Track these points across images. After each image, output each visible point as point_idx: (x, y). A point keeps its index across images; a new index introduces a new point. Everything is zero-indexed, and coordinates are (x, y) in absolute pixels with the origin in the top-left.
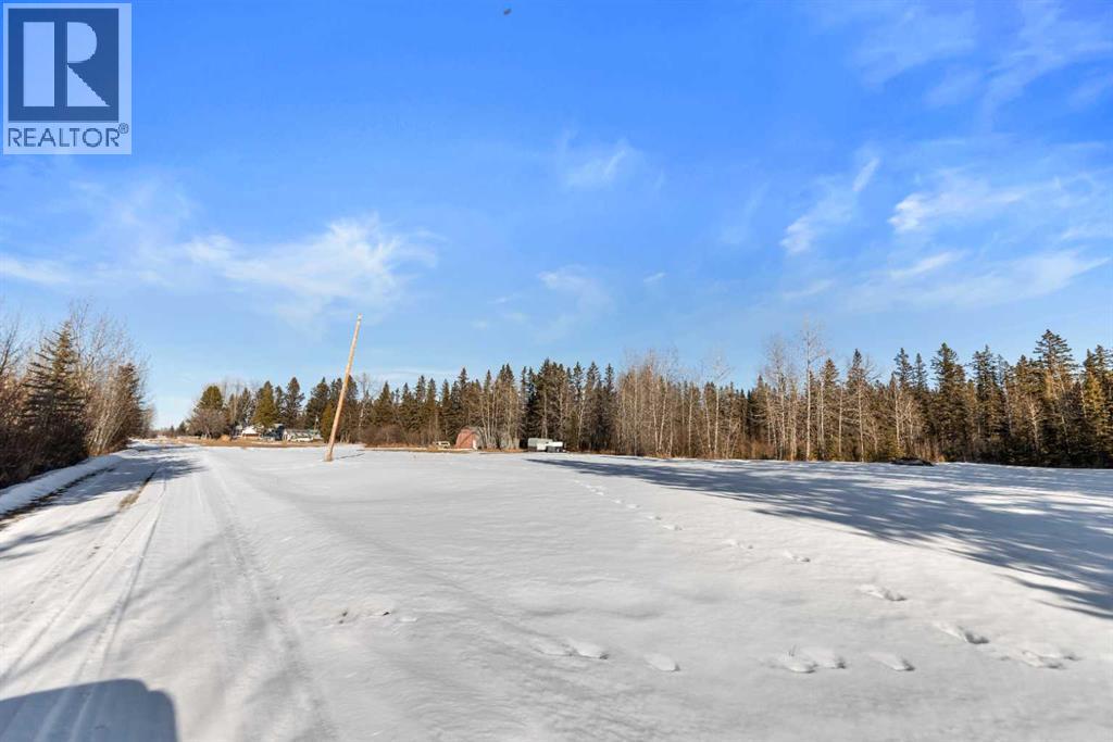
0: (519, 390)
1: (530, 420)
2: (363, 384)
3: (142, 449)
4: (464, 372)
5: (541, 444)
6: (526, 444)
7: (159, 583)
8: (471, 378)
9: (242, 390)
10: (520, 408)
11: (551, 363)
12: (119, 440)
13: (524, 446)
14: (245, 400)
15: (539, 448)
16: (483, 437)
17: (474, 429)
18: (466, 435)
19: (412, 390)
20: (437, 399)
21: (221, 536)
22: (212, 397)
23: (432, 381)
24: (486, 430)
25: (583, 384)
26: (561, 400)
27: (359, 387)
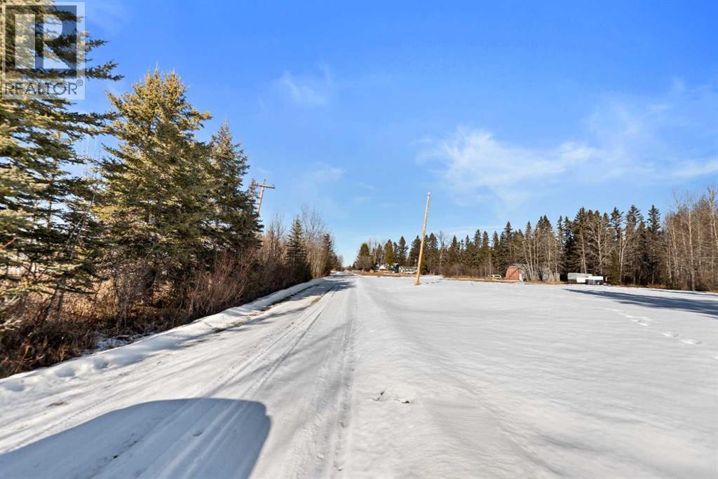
0: (557, 235)
1: (569, 259)
2: (441, 238)
3: (335, 276)
4: (509, 225)
5: (581, 278)
6: (567, 277)
7: (305, 348)
8: (514, 229)
9: (378, 245)
10: (559, 249)
11: (587, 210)
12: (326, 271)
13: (564, 279)
14: (379, 251)
15: (578, 281)
16: (527, 272)
17: (519, 266)
18: (513, 270)
19: (472, 240)
20: (490, 245)
21: (344, 325)
22: (365, 249)
23: (485, 233)
24: (529, 267)
25: (623, 226)
26: (599, 242)
27: (438, 240)
